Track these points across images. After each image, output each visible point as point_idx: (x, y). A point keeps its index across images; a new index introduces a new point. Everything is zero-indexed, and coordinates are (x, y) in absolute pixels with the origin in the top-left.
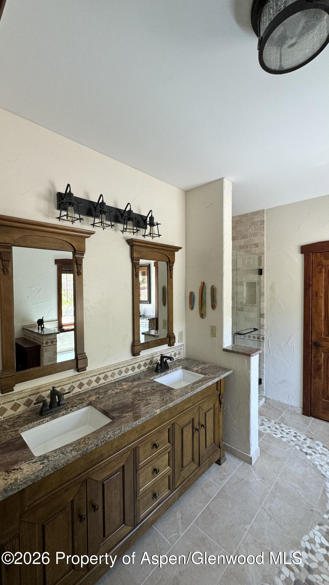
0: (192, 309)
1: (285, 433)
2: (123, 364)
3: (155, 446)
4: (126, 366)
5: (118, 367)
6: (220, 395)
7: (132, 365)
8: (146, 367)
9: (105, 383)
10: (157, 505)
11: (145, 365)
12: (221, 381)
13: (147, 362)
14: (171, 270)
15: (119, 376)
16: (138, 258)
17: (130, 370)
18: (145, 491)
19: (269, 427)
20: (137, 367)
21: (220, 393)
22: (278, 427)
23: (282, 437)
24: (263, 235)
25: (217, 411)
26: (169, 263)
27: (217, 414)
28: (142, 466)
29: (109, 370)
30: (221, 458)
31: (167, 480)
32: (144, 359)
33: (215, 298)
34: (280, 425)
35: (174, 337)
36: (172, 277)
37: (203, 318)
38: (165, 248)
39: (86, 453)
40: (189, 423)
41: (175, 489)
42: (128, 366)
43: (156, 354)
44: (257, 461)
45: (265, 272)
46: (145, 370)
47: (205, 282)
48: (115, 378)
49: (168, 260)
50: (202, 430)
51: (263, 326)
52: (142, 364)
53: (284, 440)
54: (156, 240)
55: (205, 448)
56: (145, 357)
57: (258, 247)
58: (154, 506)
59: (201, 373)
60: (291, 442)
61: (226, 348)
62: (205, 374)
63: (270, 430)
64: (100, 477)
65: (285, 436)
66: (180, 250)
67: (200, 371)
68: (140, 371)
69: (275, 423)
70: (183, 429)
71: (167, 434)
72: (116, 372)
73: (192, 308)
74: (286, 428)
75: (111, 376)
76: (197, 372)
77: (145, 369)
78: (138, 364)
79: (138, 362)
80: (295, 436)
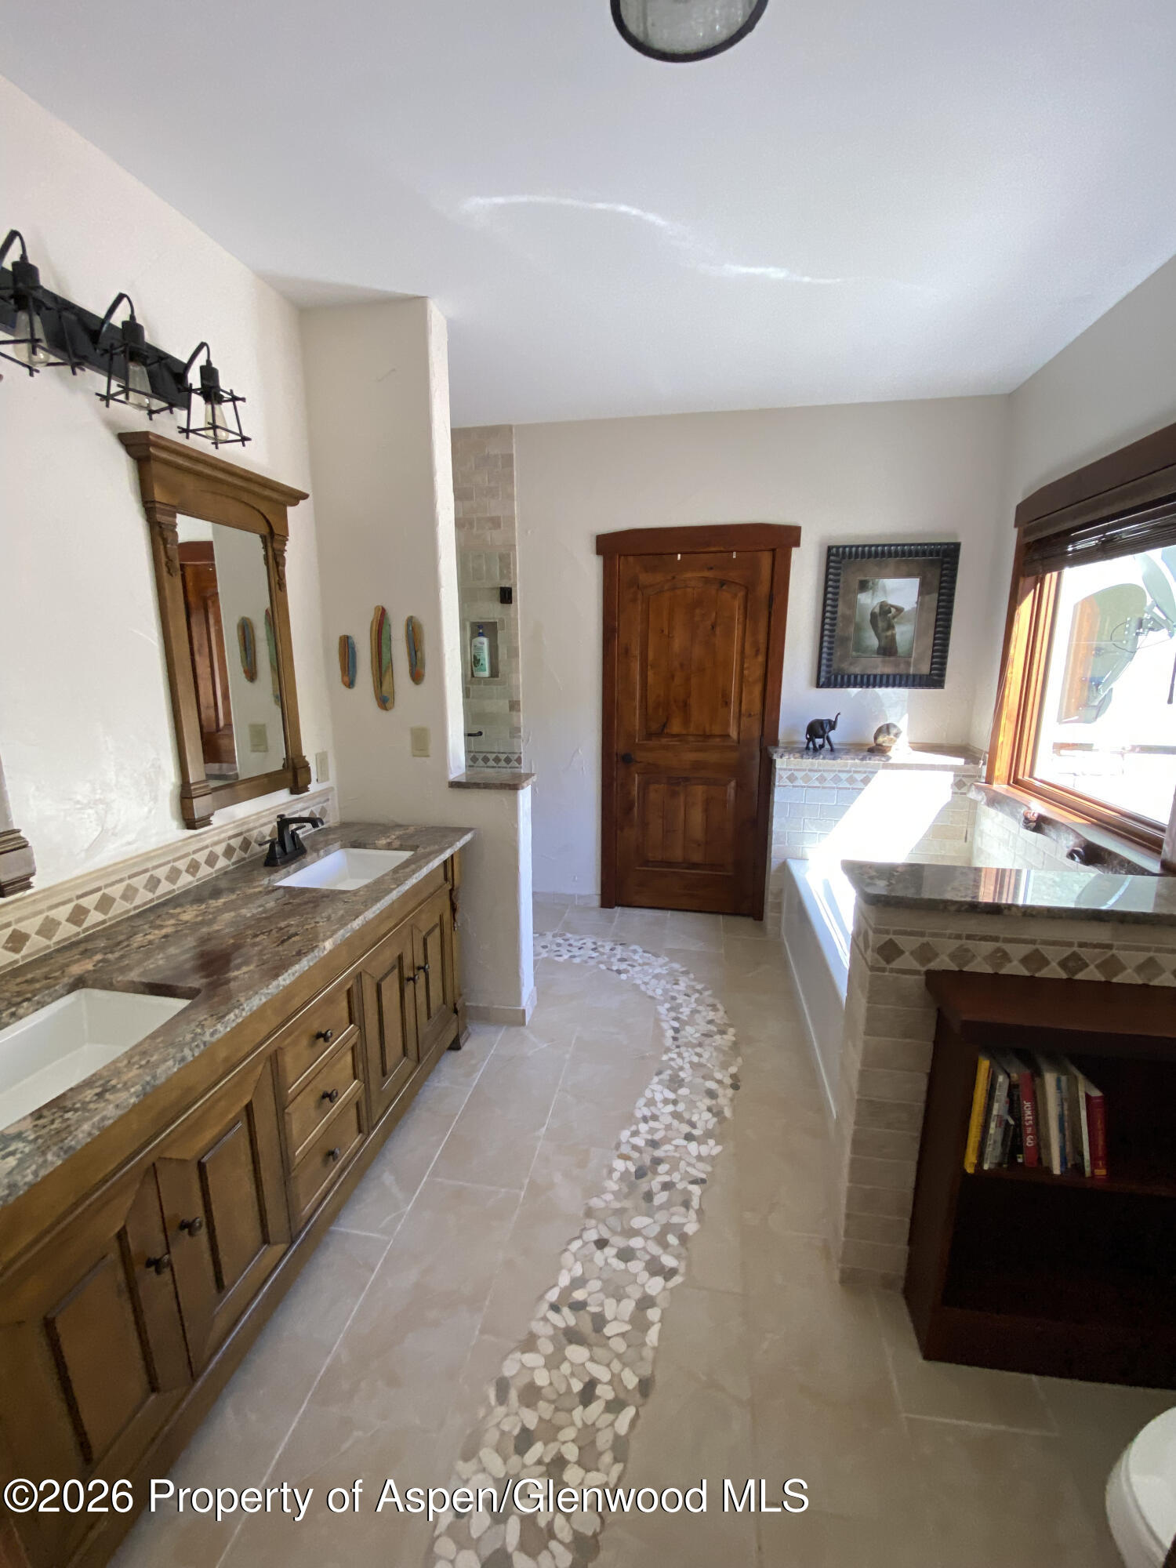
0: (350, 688)
1: (577, 949)
2: (164, 854)
3: (322, 1036)
4: (169, 862)
5: (144, 868)
6: (451, 891)
7: (190, 858)
8: (234, 859)
9: (104, 922)
10: (336, 1176)
11: (229, 852)
12: (454, 858)
13: (232, 844)
14: (281, 562)
15: (150, 896)
16: (172, 509)
17: (184, 873)
18: (308, 1153)
19: (544, 947)
20: (205, 863)
21: (453, 885)
22: (562, 942)
23: (572, 957)
24: (511, 497)
25: (447, 931)
26: (272, 543)
27: (447, 938)
28: (294, 1095)
29: (116, 877)
30: (460, 1033)
31: (353, 1112)
32: (223, 836)
33: (419, 654)
34: (565, 937)
35: (306, 767)
36: (285, 586)
37: (386, 709)
38: (257, 489)
39: (154, 1086)
40: (393, 968)
41: (374, 1128)
42: (175, 860)
43: (258, 819)
44: (533, 1016)
45: (518, 595)
46: (232, 867)
47: (386, 607)
48: (138, 901)
49: (265, 530)
50: (421, 978)
51: (518, 730)
52: (219, 850)
53: (577, 960)
54: (231, 453)
55: (428, 1019)
56: (227, 831)
57: (499, 526)
58: (332, 1178)
59: (401, 848)
60: (590, 960)
61: (456, 780)
62: (414, 848)
63: (547, 952)
64: (190, 1151)
65: (577, 954)
66: (301, 502)
67: (397, 843)
68: (216, 871)
69: (554, 936)
70: (381, 985)
71: (345, 1004)
72: (140, 882)
73: (350, 684)
74: (576, 940)
75: (125, 897)
76: (389, 847)
77: (229, 866)
78: (206, 852)
79: (207, 847)
80: (594, 949)
